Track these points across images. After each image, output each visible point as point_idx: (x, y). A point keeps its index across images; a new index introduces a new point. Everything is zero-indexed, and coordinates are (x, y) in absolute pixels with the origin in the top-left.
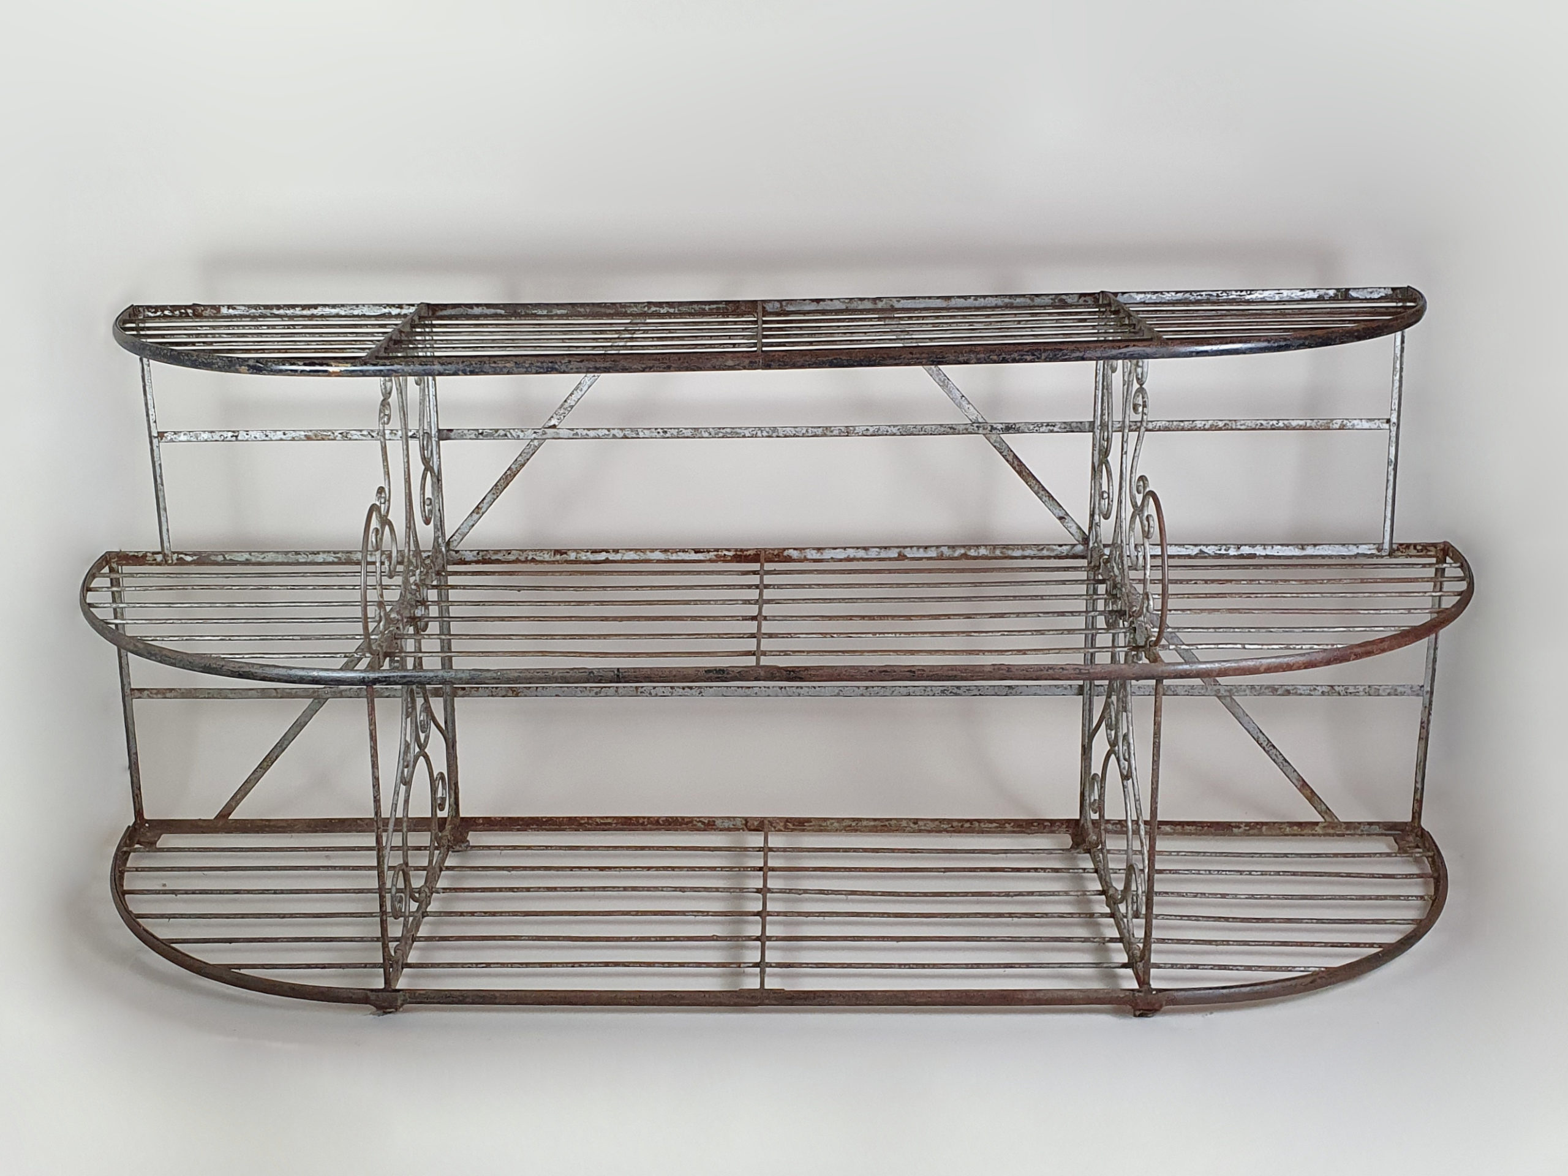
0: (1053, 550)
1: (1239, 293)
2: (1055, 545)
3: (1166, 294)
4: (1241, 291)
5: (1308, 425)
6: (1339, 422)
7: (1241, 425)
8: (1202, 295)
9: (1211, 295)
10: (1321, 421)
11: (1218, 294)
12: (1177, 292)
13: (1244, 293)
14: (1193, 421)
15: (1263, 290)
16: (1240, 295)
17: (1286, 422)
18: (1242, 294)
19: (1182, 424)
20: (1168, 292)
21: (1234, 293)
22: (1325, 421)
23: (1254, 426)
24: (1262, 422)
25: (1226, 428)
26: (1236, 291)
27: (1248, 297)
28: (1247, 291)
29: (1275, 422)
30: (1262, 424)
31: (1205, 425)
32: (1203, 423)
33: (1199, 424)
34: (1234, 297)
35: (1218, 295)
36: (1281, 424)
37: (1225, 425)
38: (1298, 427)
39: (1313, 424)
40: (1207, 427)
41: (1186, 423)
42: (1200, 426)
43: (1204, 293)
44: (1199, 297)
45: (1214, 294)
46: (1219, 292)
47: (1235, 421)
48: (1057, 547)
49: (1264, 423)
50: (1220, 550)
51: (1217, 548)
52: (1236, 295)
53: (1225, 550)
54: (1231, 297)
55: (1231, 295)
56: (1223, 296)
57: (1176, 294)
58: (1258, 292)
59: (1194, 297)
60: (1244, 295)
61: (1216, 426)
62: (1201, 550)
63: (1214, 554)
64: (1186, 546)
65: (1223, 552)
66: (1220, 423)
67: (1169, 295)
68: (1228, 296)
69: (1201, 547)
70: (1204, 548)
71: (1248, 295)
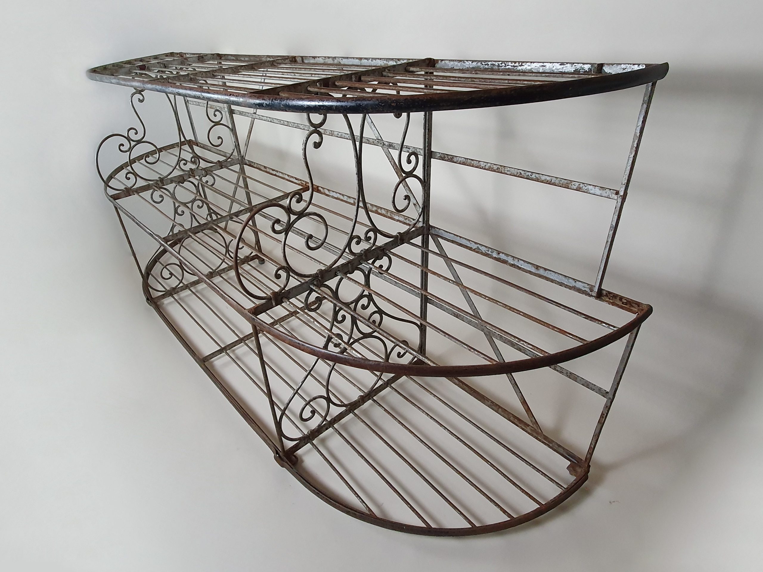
1: (513, 64)
2: (411, 218)
4: (515, 62)
5: (553, 181)
6: (577, 184)
7: (508, 171)
8: (488, 65)
9: (493, 65)
10: (563, 181)
11: (499, 64)
12: (473, 61)
13: (517, 64)
14: (479, 161)
15: (531, 62)
16: (514, 66)
17: (537, 175)
18: (515, 65)
19: (472, 162)
20: (467, 61)
21: (510, 64)
22: (566, 181)
23: (515, 174)
24: (521, 171)
25: (498, 171)
26: (512, 62)
27: (520, 68)
28: (519, 62)
29: (530, 174)
30: (521, 174)
31: (485, 166)
32: (485, 164)
33: (482, 164)
34: (510, 67)
35: (499, 66)
36: (533, 176)
37: (498, 168)
38: (545, 181)
39: (557, 182)
40: (487, 167)
41: (475, 162)
42: (483, 166)
43: (490, 63)
44: (486, 66)
45: (496, 64)
46: (500, 63)
47: (504, 166)
48: (412, 220)
49: (523, 172)
50: (488, 251)
51: (487, 249)
52: (511, 66)
53: (491, 252)
54: (507, 67)
55: (508, 65)
56: (502, 66)
57: (472, 63)
58: (527, 64)
59: (483, 66)
60: (517, 66)
61: (492, 168)
62: (478, 247)
63: (484, 252)
64: (471, 242)
65: (489, 253)
66: (495, 166)
67: (468, 64)
68: (506, 66)
69: (478, 245)
70: (480, 246)
71: (520, 66)
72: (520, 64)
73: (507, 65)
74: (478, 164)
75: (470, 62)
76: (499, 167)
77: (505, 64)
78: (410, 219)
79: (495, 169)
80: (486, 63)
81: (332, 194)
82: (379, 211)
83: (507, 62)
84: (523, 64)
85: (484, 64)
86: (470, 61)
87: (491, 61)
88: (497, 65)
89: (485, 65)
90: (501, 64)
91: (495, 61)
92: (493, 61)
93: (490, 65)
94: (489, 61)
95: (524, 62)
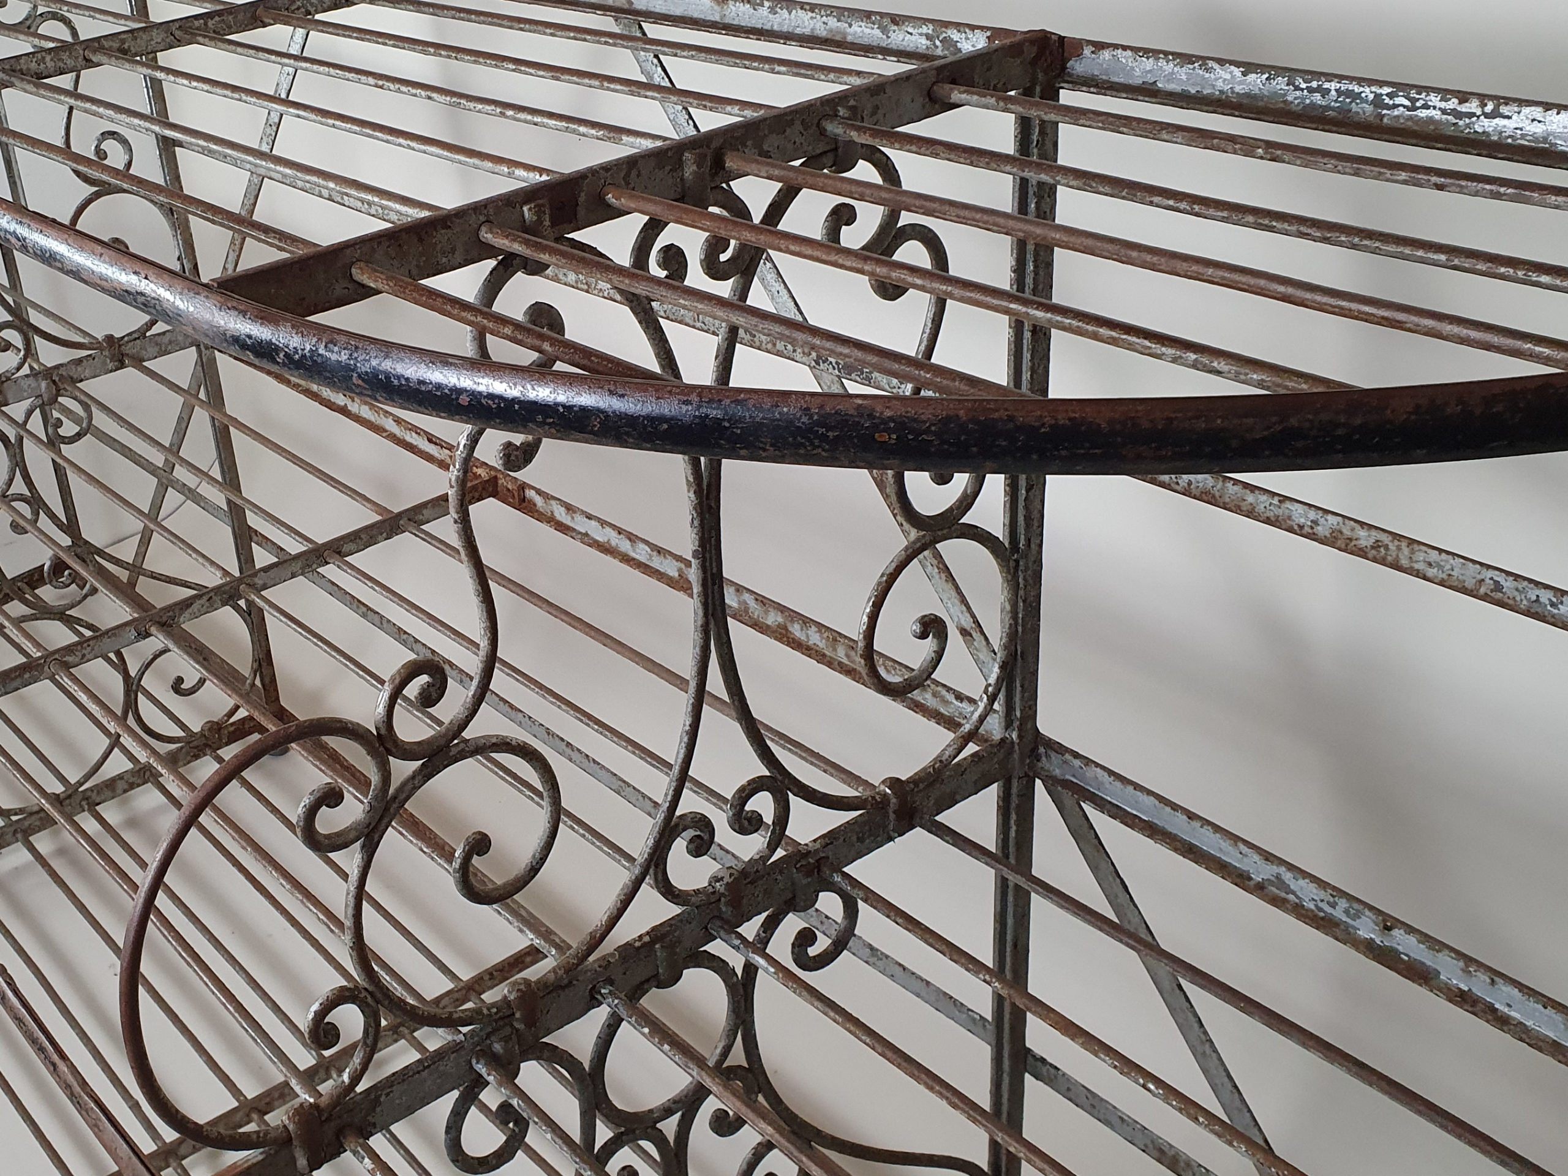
0: (946, 702)
1: (1453, 104)
3: (1216, 66)
4: (1463, 98)
8: (1324, 91)
9: (1355, 96)
11: (1378, 96)
12: (1249, 69)
13: (1473, 106)
14: (1284, 499)
15: (1547, 106)
16: (1458, 114)
18: (1464, 108)
19: (1250, 498)
20: (1221, 62)
21: (1434, 99)
23: (1470, 584)
24: (1500, 578)
25: (1374, 554)
26: (1445, 93)
27: (1486, 125)
28: (1483, 98)
29: (1546, 596)
30: (1498, 586)
31: (1315, 522)
32: (1312, 515)
33: (1299, 515)
34: (1436, 114)
35: (1378, 101)
36: (1565, 609)
37: (1377, 545)
41: (1264, 498)
43: (1333, 86)
44: (1317, 97)
45: (1368, 92)
46: (1386, 90)
48: (950, 697)
49: (1508, 584)
50: (1333, 905)
51: (1322, 894)
52: (1444, 111)
53: (1346, 912)
54: (1423, 114)
55: (1426, 107)
56: (1396, 106)
57: (1244, 74)
58: (1526, 110)
59: (1298, 93)
60: (1473, 115)
61: (1351, 539)
62: (1278, 877)
63: (1311, 906)
64: (1241, 846)
65: (1339, 913)
66: (1362, 533)
67: (1228, 76)
68: (1414, 108)
69: (1282, 870)
70: (1287, 876)
71: (1487, 116)
72: (1490, 107)
73: (1418, 104)
74: (1280, 512)
75: (1237, 72)
76: (1385, 539)
77: (1413, 101)
78: (939, 689)
79: (1363, 543)
80: (1314, 84)
81: (581, 524)
82: (796, 630)
83: (1420, 89)
84: (1504, 110)
85: (1303, 86)
86: (1237, 64)
87: (1341, 78)
88: (1371, 97)
89: (1311, 90)
90: (1391, 96)
91: (1360, 81)
92: (1351, 79)
93: (1333, 93)
94: (1330, 77)
95: (1507, 101)
